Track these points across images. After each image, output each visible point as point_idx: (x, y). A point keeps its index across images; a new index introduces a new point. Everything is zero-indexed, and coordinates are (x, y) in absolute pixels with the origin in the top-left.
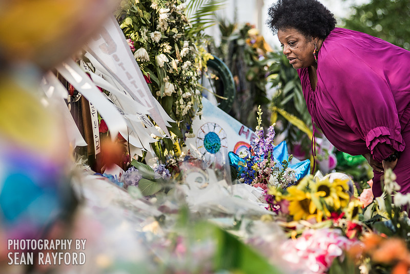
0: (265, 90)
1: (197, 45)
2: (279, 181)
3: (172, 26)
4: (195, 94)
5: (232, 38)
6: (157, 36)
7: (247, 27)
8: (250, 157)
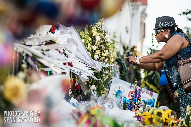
0: (140, 74)
1: (112, 53)
2: (143, 110)
3: (101, 44)
4: (109, 72)
5: (127, 51)
6: (95, 47)
7: (134, 47)
8: (131, 99)
